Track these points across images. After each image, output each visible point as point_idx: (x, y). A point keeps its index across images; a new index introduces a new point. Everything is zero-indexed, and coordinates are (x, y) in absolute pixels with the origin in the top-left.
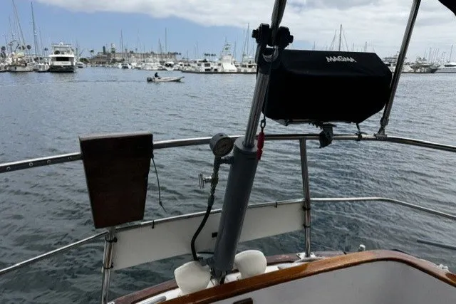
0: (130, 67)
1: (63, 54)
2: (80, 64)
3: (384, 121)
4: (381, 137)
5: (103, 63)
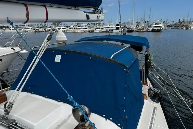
0: (189, 28)
1: (158, 24)
2: (166, 28)
3: (142, 52)
5: (177, 27)
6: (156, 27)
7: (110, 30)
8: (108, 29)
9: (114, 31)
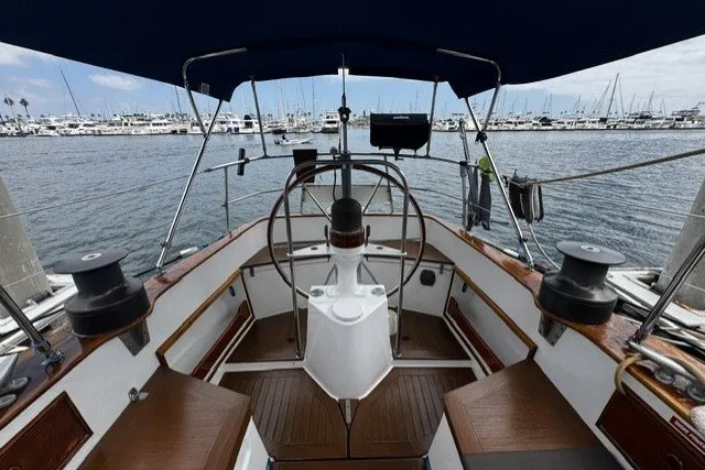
1: (332, 118)
3: (428, 149)
4: (427, 157)
6: (329, 122)
7: (230, 129)
8: (224, 125)
9: (241, 131)
